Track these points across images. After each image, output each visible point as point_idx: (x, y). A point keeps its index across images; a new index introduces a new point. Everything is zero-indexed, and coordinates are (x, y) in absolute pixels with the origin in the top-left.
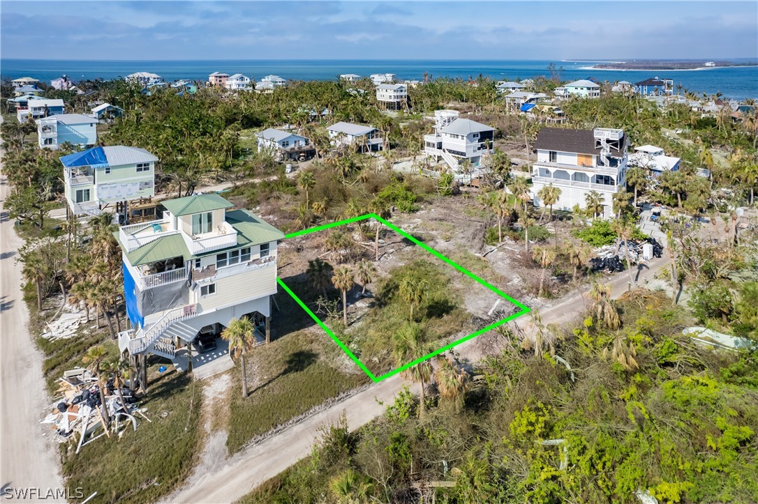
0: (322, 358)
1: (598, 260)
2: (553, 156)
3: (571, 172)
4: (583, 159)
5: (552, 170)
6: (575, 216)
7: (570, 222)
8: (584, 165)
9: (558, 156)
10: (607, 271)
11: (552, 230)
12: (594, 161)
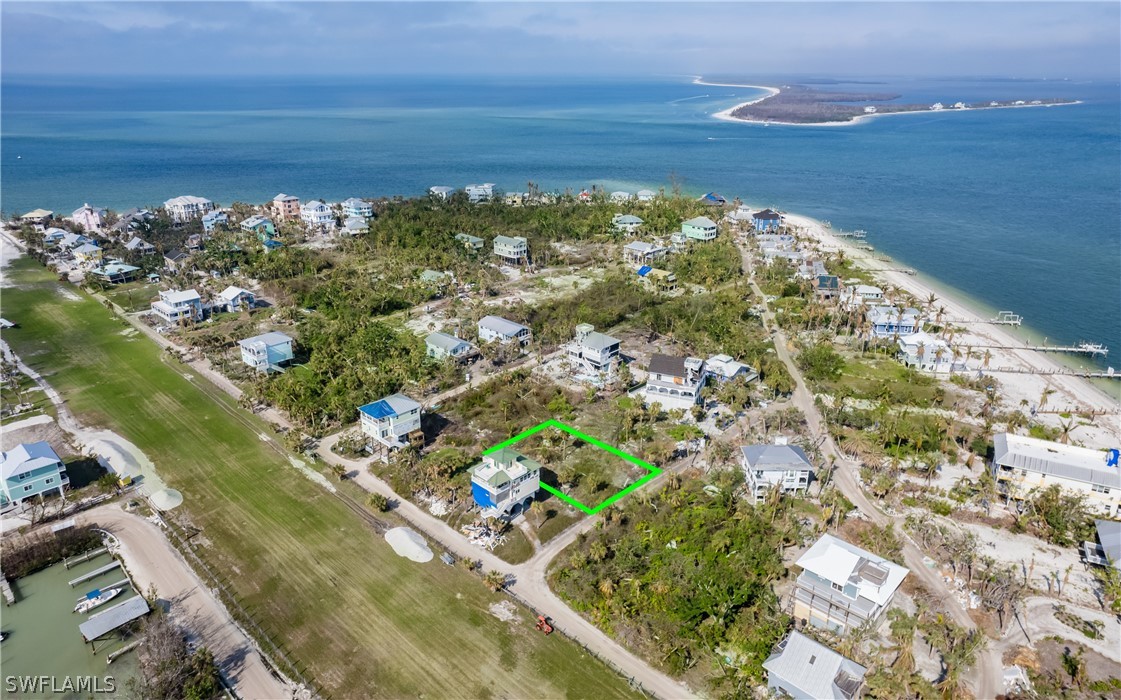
0: (559, 512)
1: (676, 451)
2: (659, 377)
3: (669, 389)
4: (677, 380)
5: (658, 387)
6: (670, 416)
7: (666, 422)
8: (677, 383)
9: (662, 377)
10: (680, 458)
11: (655, 429)
12: (684, 381)
